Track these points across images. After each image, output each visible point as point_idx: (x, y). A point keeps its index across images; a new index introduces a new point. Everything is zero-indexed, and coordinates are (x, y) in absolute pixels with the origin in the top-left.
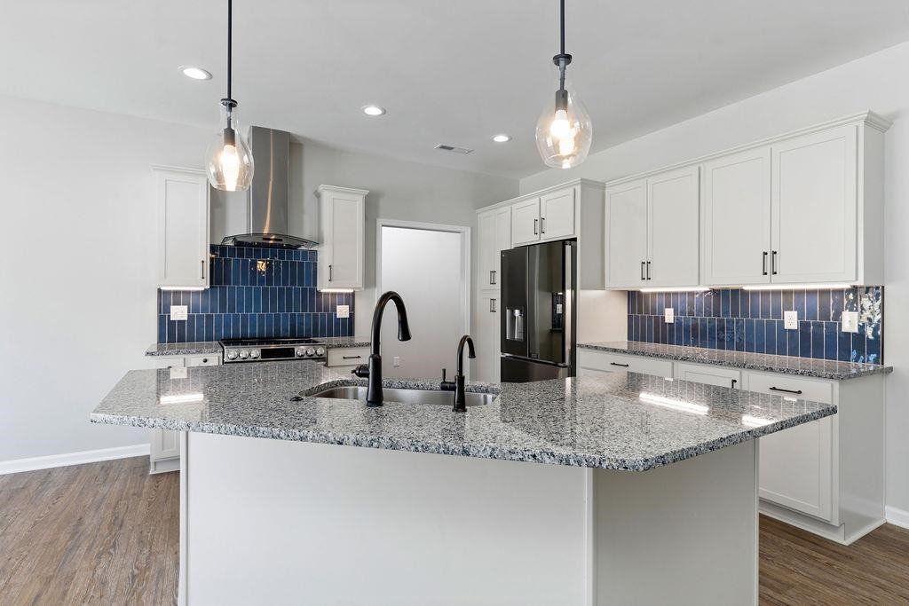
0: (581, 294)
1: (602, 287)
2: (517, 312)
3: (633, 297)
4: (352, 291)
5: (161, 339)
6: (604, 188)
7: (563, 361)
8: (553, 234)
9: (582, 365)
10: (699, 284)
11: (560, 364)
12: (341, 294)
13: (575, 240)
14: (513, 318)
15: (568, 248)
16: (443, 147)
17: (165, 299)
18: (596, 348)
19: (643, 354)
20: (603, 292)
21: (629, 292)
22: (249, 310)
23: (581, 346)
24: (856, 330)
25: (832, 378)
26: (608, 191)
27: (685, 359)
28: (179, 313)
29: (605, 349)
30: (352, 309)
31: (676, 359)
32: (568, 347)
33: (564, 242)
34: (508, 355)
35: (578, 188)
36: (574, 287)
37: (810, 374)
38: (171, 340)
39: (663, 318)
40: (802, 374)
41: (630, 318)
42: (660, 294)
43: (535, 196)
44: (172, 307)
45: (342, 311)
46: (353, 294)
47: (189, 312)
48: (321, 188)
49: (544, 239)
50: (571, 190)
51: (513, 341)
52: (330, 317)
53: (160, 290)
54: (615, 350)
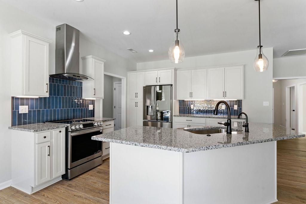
3: (181, 102)
6: (177, 71)
9: (175, 122)
13: (172, 85)
16: (130, 49)
17: (16, 102)
18: (181, 116)
19: (197, 117)
20: (176, 100)
21: (179, 100)
22: (56, 107)
24: (237, 109)
28: (24, 109)
29: (184, 116)
30: (94, 106)
34: (144, 120)
35: (173, 70)
39: (190, 107)
41: (180, 107)
43: (154, 70)
44: (20, 107)
45: (91, 107)
46: (94, 100)
47: (29, 109)
52: (87, 109)
53: (13, 98)
54: (188, 117)
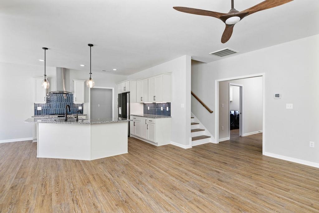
4: (82, 103)
5: (35, 114)
6: (137, 81)
12: (79, 104)
13: (129, 92)
17: (36, 106)
20: (137, 103)
21: (143, 103)
24: (168, 110)
29: (133, 115)
32: (128, 115)
33: (127, 93)
36: (129, 102)
38: (38, 114)
43: (124, 82)
44: (38, 107)
47: (42, 108)
48: (74, 80)
50: (129, 81)
52: (77, 109)
53: (35, 104)
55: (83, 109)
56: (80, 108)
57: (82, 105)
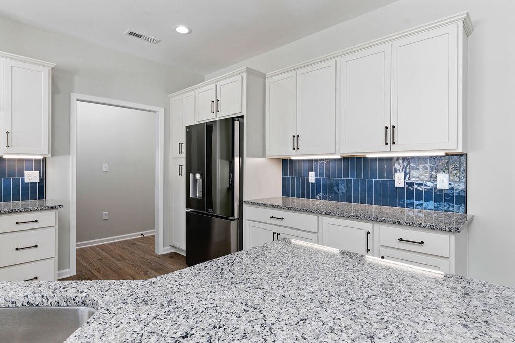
0: (248, 161)
1: (263, 155)
2: (198, 175)
3: (286, 163)
4: (41, 157)
6: (265, 78)
7: (233, 215)
8: (226, 112)
9: (247, 218)
10: (336, 153)
11: (231, 218)
12: (28, 160)
13: (242, 117)
14: (195, 180)
15: (237, 123)
16: (131, 33)
18: (258, 204)
19: (295, 209)
20: (264, 159)
21: (283, 160)
23: (247, 203)
25: (450, 231)
26: (267, 81)
27: (328, 214)
29: (265, 205)
30: (43, 174)
31: (321, 214)
32: (236, 204)
33: (233, 119)
34: (191, 210)
35: (245, 75)
36: (241, 155)
37: (432, 228)
39: (307, 179)
40: (425, 227)
41: (283, 179)
42: (305, 161)
43: (212, 83)
46: (44, 160)
49: (219, 117)
50: (239, 77)
51: (194, 199)
52: (16, 181)
54: (273, 206)
55: (43, 180)
56: (31, 177)
57: (41, 165)
